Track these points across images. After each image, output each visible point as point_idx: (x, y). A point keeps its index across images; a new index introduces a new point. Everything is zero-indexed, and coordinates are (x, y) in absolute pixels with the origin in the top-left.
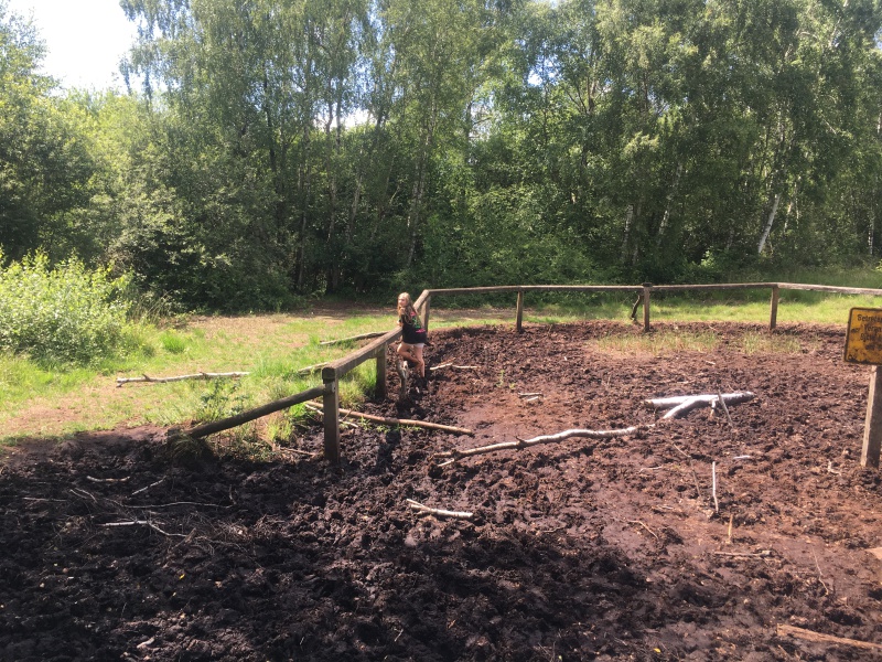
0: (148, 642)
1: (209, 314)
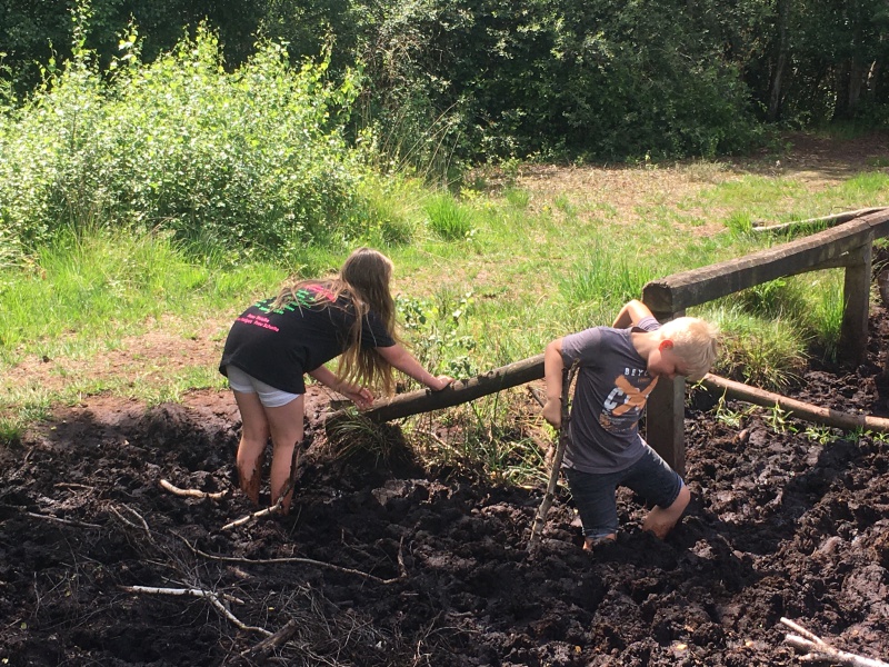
1: (564, 163)
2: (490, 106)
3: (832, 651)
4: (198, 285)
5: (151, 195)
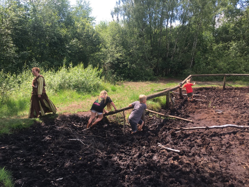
0: (61, 179)
2: (119, 74)
3: (164, 147)
4: (79, 97)
5: (73, 85)
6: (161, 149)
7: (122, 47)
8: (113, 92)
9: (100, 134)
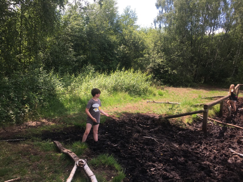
0: (153, 169)
3: (237, 153)
4: (132, 100)
6: (233, 154)
7: (164, 53)
8: (160, 96)
9: (168, 135)
